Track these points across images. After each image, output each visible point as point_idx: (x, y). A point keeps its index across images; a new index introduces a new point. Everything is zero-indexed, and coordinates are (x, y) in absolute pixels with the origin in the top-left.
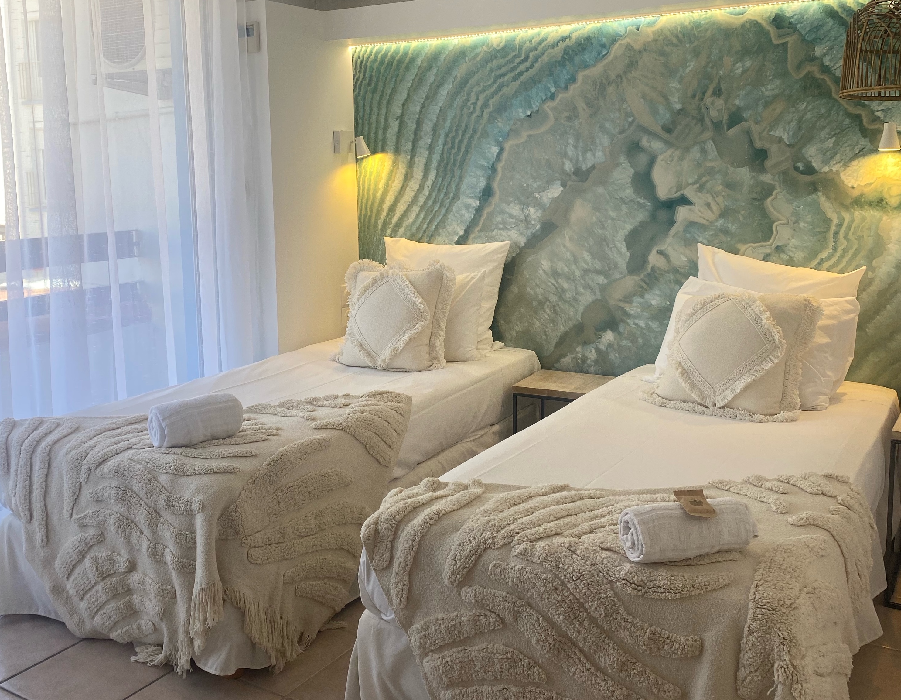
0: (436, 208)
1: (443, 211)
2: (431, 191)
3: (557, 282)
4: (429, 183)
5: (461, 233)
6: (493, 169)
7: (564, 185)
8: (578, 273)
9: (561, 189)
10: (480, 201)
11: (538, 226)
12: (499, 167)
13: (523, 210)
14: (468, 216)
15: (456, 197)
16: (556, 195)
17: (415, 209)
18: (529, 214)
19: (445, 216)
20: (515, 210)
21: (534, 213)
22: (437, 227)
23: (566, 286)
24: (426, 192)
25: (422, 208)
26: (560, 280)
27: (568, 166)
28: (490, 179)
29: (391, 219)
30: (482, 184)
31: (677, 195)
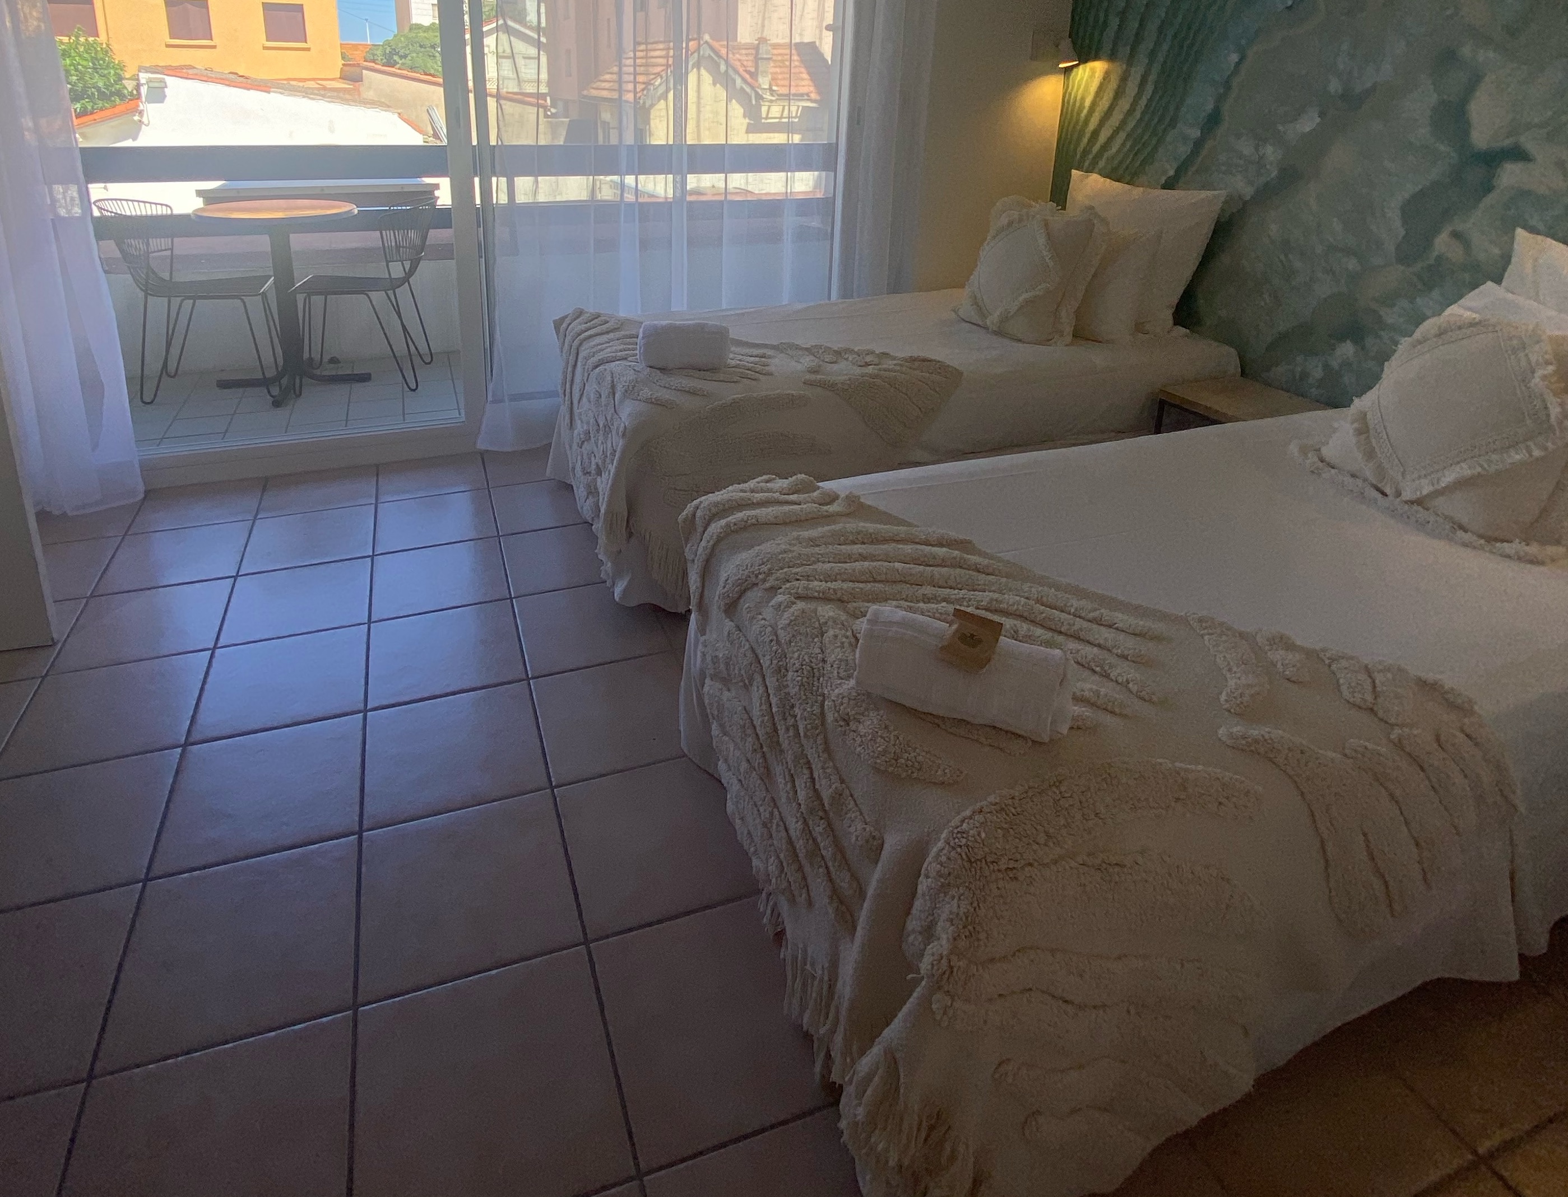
0: (1146, 137)
1: (1154, 142)
2: (1143, 113)
3: (1286, 256)
4: (1143, 102)
5: (1171, 173)
6: (1227, 85)
7: (1322, 114)
8: (1319, 249)
9: (1318, 120)
10: (1202, 130)
11: (1274, 173)
12: (1235, 82)
13: (1257, 149)
14: (1184, 150)
15: (1173, 123)
16: (1308, 129)
17: (1122, 135)
18: (1264, 154)
19: (1155, 149)
20: (1246, 148)
21: (1271, 152)
22: (1144, 163)
23: (1298, 264)
24: (1138, 114)
25: (1128, 136)
26: (1291, 256)
27: (1335, 86)
28: (1220, 99)
29: (1092, 147)
30: (1210, 107)
31: (1507, 142)
